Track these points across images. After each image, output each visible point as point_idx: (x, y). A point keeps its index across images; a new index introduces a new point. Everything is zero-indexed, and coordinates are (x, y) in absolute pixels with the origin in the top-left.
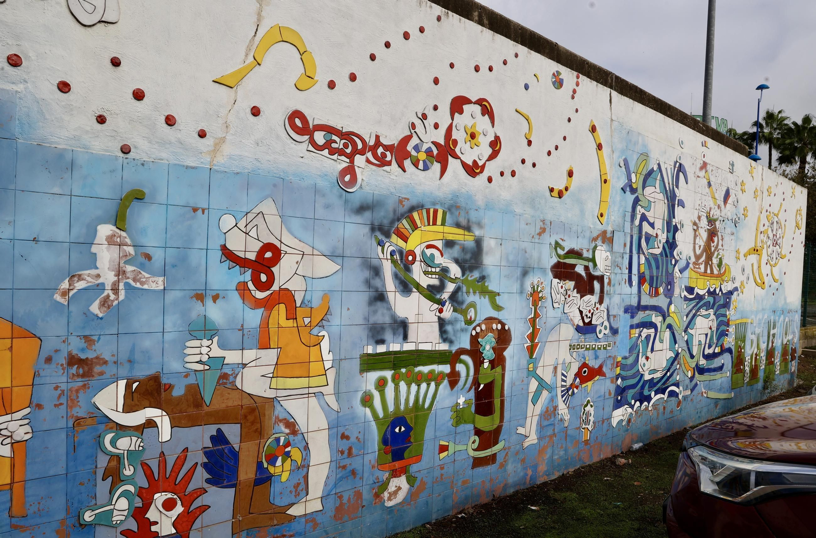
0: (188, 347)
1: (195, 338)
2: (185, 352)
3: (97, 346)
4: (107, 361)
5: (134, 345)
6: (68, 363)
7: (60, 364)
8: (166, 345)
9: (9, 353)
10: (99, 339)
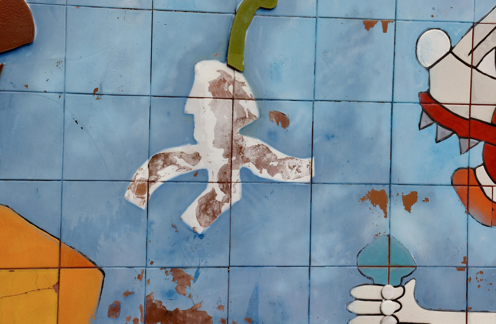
0: (356, 299)
1: (370, 281)
2: (351, 307)
3: (194, 288)
4: (210, 318)
5: (257, 289)
6: (145, 316)
7: (132, 319)
8: (315, 293)
9: (54, 295)
10: (197, 275)
